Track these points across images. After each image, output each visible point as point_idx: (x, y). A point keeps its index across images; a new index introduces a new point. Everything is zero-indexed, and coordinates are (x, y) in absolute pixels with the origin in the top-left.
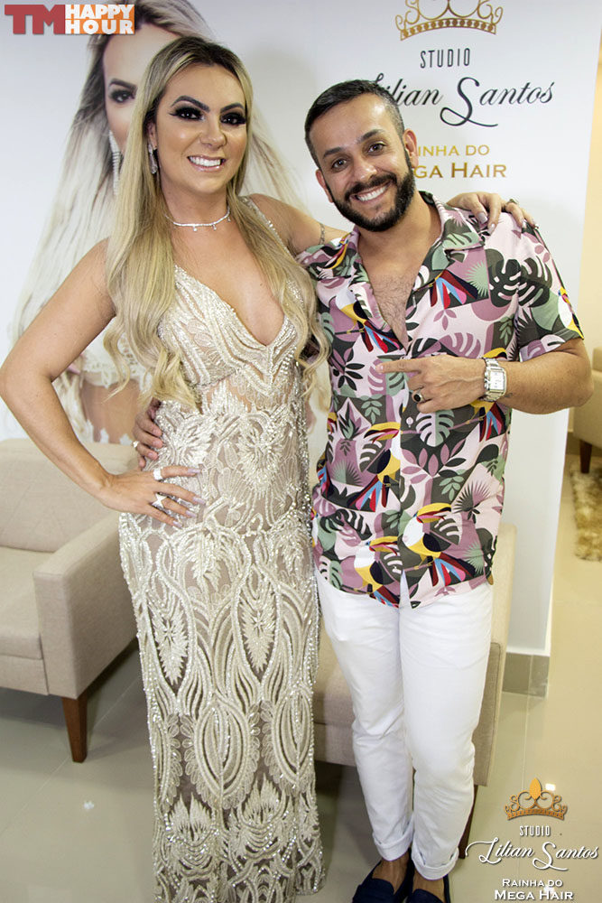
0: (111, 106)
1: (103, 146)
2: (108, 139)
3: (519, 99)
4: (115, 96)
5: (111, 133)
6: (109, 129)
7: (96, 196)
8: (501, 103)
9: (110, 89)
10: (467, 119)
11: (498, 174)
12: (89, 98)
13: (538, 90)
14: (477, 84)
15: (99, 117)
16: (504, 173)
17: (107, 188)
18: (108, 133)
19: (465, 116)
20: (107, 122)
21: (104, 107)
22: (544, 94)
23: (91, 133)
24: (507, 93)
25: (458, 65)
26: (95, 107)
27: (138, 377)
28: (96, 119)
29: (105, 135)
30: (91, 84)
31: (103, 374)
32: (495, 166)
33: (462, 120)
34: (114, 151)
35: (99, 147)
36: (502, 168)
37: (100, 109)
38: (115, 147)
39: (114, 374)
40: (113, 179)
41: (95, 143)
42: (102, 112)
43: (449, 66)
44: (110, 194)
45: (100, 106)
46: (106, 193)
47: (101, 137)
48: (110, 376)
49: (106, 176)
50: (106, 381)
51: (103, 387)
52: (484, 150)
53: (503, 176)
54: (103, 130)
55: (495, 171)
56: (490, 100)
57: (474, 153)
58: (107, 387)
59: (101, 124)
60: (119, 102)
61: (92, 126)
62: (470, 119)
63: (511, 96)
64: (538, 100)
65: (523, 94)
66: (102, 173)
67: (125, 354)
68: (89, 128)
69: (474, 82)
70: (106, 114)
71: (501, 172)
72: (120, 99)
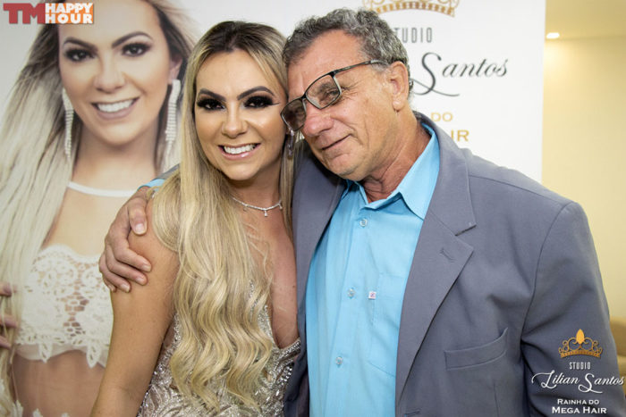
0: (65, 64)
1: (54, 103)
2: (61, 96)
3: (477, 73)
4: (70, 54)
5: (64, 91)
6: (62, 86)
7: (43, 155)
8: (462, 75)
9: (64, 47)
10: (431, 89)
11: (462, 139)
12: (40, 55)
13: (494, 66)
14: (439, 58)
15: (51, 74)
16: (467, 137)
17: (57, 146)
18: (61, 90)
19: (430, 85)
20: (60, 80)
21: (57, 64)
22: (499, 70)
23: (40, 90)
24: (466, 67)
25: (422, 41)
26: (46, 64)
27: (85, 348)
28: (47, 76)
29: (57, 92)
30: (42, 41)
31: (41, 347)
32: (459, 132)
33: (426, 90)
34: (67, 109)
35: (49, 105)
36: (464, 134)
37: (53, 66)
38: (68, 106)
39: (55, 346)
40: (65, 137)
41: (44, 101)
42: (54, 70)
43: (413, 42)
44: (59, 154)
45: (52, 63)
46: (55, 153)
47: (52, 94)
48: (50, 348)
49: (56, 134)
50: (45, 354)
51: (41, 361)
52: (447, 117)
53: (466, 140)
54: (55, 87)
55: (459, 136)
56: (452, 73)
57: (439, 118)
58: (45, 360)
59: (53, 82)
60: (75, 60)
61: (42, 83)
62: (435, 88)
63: (470, 70)
64: (495, 74)
65: (481, 69)
66: (52, 131)
67: (71, 323)
68: (38, 84)
69: (436, 58)
70: (59, 72)
71: (465, 137)
72: (76, 57)
